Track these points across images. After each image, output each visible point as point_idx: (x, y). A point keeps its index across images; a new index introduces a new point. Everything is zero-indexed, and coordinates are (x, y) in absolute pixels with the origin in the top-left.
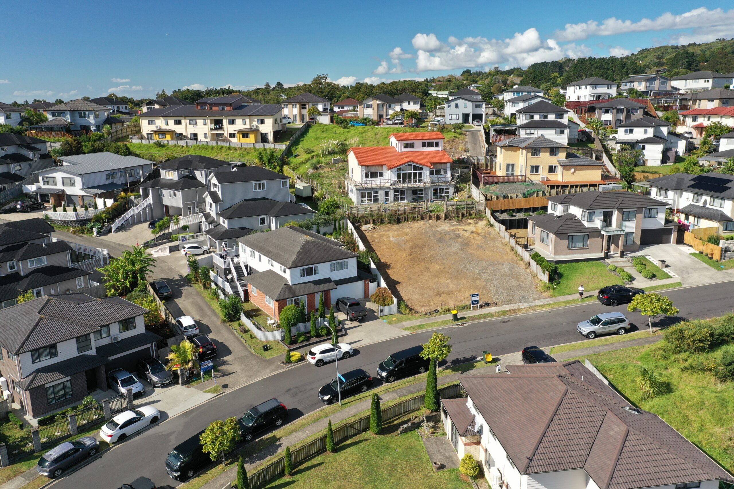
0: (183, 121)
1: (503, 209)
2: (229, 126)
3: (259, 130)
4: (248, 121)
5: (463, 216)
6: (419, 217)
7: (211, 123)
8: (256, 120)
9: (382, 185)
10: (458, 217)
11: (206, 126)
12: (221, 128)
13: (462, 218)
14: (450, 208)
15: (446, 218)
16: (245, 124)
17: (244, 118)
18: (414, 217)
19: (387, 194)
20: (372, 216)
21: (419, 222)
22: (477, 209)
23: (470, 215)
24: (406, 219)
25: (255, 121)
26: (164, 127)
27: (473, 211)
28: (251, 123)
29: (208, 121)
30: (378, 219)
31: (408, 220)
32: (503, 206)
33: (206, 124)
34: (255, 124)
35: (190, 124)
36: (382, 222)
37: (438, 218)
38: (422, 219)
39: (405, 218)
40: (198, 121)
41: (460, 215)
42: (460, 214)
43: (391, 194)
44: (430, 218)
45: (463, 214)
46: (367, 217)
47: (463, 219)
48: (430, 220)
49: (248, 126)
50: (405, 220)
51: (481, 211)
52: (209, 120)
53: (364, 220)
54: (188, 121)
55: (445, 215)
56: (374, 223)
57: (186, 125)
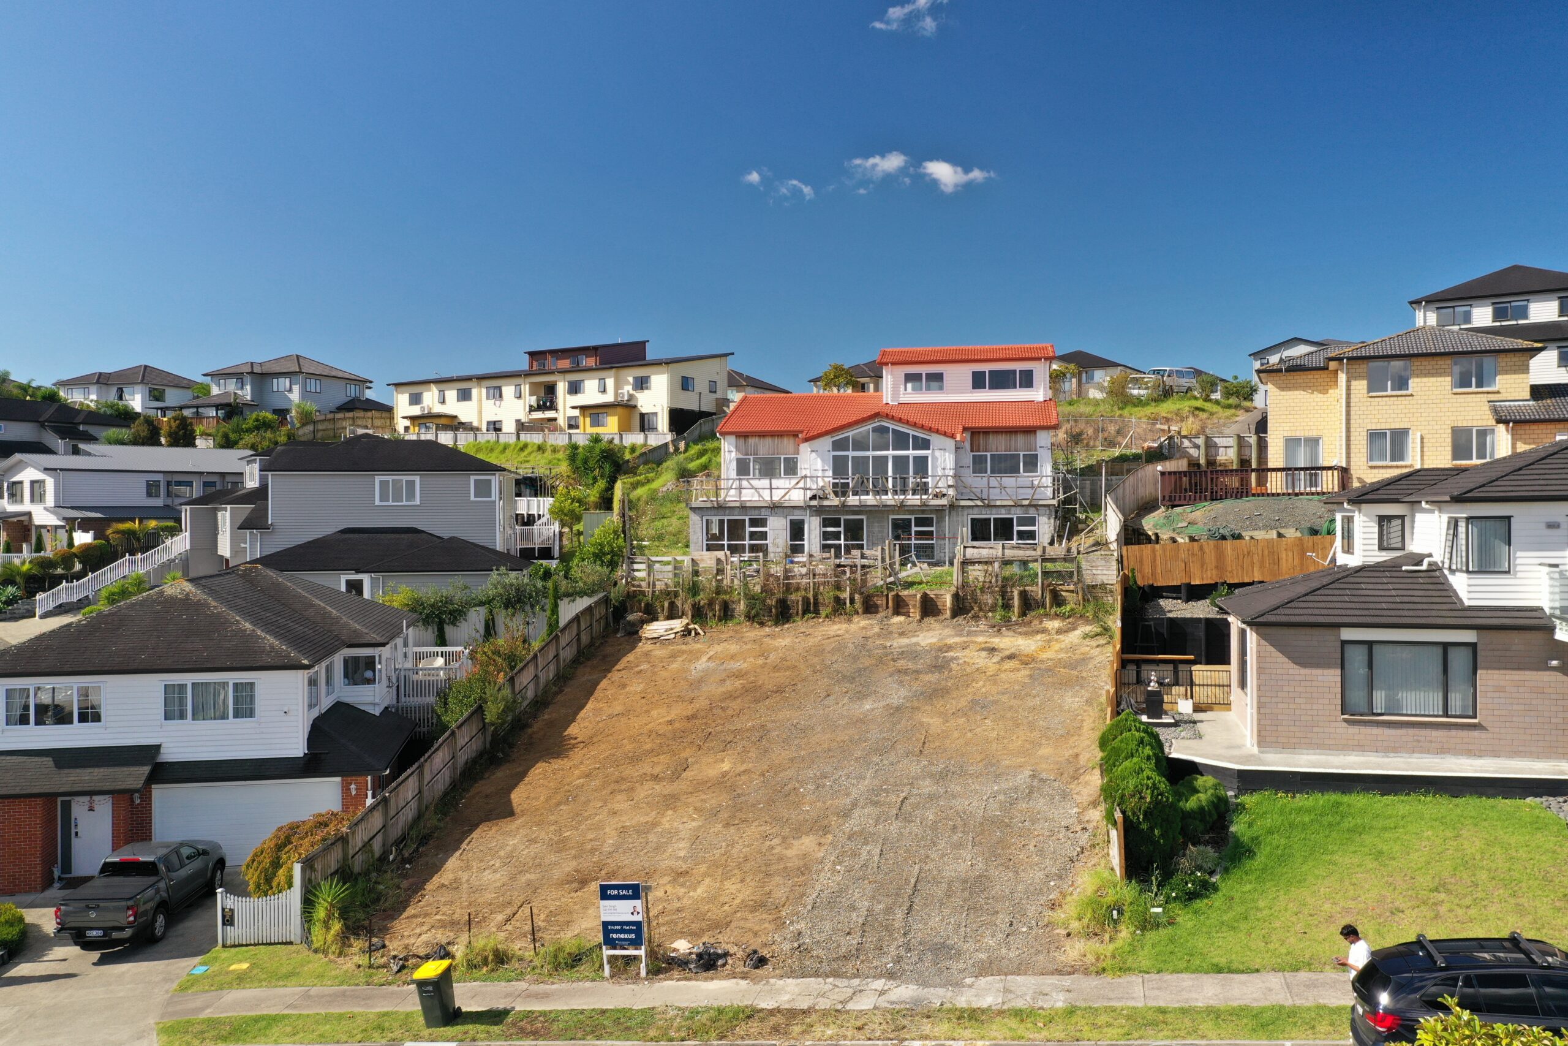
0: (475, 392)
1: (1196, 582)
2: (568, 396)
3: (635, 407)
4: (610, 383)
5: (1028, 604)
6: (858, 605)
7: (531, 394)
8: (631, 379)
9: (776, 498)
10: (1007, 607)
11: (521, 402)
12: (553, 407)
13: (1023, 614)
14: (976, 573)
15: (961, 607)
16: (604, 391)
17: (602, 374)
18: (839, 601)
19: (797, 531)
20: (694, 589)
21: (856, 619)
22: (1088, 580)
23: (1058, 600)
24: (811, 608)
25: (628, 383)
26: (438, 409)
27: (1066, 589)
28: (618, 386)
29: (526, 389)
30: (711, 603)
31: (817, 613)
32: (1195, 568)
33: (520, 397)
34: (628, 389)
35: (488, 398)
36: (727, 613)
37: (929, 608)
38: (870, 608)
39: (806, 600)
40: (504, 389)
41: (1016, 602)
42: (1016, 594)
43: (813, 529)
44: (899, 606)
45: (1024, 595)
46: (676, 594)
47: (1026, 619)
48: (897, 612)
49: (609, 398)
50: (806, 611)
51: (1103, 586)
52: (527, 386)
53: (666, 604)
54: (484, 391)
55: (956, 597)
56: (699, 614)
57: (480, 400)
